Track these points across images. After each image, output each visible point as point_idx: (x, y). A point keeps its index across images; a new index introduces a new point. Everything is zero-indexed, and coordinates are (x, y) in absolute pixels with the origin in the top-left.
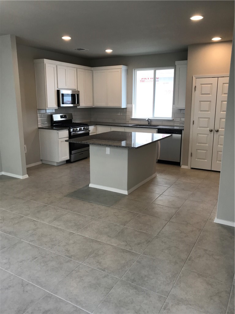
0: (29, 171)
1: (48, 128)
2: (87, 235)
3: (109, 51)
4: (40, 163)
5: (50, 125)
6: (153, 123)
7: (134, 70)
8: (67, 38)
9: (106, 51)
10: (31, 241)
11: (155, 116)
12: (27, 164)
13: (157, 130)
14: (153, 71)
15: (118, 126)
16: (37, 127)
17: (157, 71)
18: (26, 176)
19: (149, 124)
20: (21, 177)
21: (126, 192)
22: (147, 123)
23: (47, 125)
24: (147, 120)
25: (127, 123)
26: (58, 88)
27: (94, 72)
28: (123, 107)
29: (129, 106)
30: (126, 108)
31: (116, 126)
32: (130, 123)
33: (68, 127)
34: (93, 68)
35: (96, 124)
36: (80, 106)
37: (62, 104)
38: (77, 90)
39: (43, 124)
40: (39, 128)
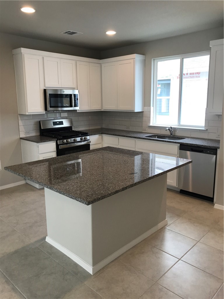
3: (111, 33)
4: (22, 183)
5: (38, 134)
6: (178, 134)
7: (154, 59)
9: (106, 33)
11: (182, 123)
13: (179, 145)
14: (179, 60)
15: (127, 137)
16: (18, 137)
17: (185, 60)
19: (171, 134)
22: (168, 133)
24: (167, 128)
25: (143, 131)
26: (45, 86)
27: (103, 65)
28: (136, 110)
29: (146, 108)
30: (142, 112)
31: (124, 136)
32: (147, 132)
33: (56, 138)
36: (82, 109)
37: (50, 107)
39: (27, 133)
40: (21, 138)
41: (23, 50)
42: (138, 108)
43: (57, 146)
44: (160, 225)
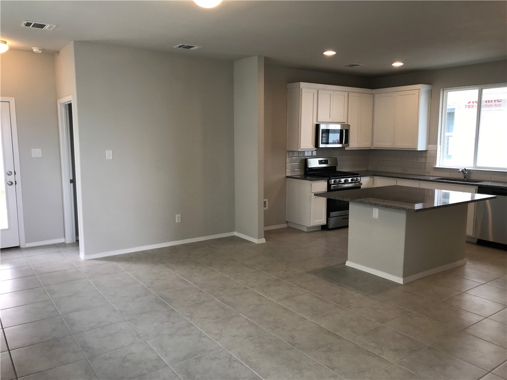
0: (267, 234)
1: (299, 177)
2: (324, 324)
3: (397, 64)
4: (284, 226)
5: (303, 173)
6: (473, 177)
7: (443, 90)
8: (329, 53)
9: (393, 65)
10: (251, 317)
11: (479, 164)
12: (265, 225)
13: (477, 187)
14: (478, 90)
15: (408, 179)
16: (285, 176)
17: (485, 91)
18: (263, 241)
19: (465, 178)
20: (256, 241)
21: (400, 280)
22: (462, 176)
23: (298, 172)
24: (461, 170)
25: (426, 174)
26: (317, 121)
27: (377, 96)
28: (419, 149)
29: (431, 147)
30: (426, 151)
31: (405, 178)
32: (431, 175)
33: (328, 177)
34: (374, 91)
35: (373, 174)
36: (350, 146)
37: (322, 144)
38: (346, 123)
39: (293, 171)
40: (287, 177)
41: (302, 84)
42: (421, 146)
43: (329, 185)
44: (459, 263)
